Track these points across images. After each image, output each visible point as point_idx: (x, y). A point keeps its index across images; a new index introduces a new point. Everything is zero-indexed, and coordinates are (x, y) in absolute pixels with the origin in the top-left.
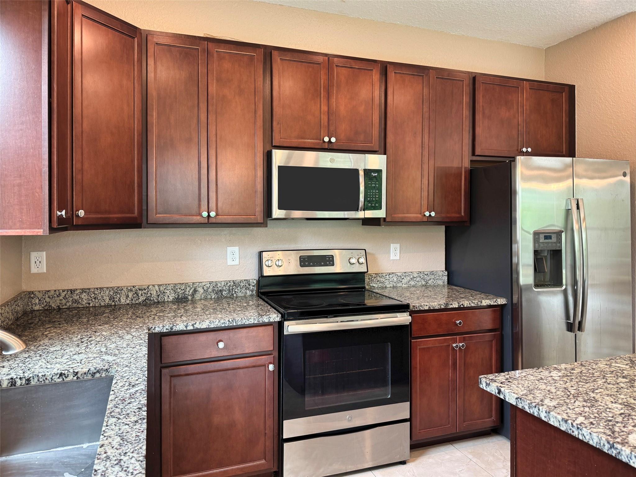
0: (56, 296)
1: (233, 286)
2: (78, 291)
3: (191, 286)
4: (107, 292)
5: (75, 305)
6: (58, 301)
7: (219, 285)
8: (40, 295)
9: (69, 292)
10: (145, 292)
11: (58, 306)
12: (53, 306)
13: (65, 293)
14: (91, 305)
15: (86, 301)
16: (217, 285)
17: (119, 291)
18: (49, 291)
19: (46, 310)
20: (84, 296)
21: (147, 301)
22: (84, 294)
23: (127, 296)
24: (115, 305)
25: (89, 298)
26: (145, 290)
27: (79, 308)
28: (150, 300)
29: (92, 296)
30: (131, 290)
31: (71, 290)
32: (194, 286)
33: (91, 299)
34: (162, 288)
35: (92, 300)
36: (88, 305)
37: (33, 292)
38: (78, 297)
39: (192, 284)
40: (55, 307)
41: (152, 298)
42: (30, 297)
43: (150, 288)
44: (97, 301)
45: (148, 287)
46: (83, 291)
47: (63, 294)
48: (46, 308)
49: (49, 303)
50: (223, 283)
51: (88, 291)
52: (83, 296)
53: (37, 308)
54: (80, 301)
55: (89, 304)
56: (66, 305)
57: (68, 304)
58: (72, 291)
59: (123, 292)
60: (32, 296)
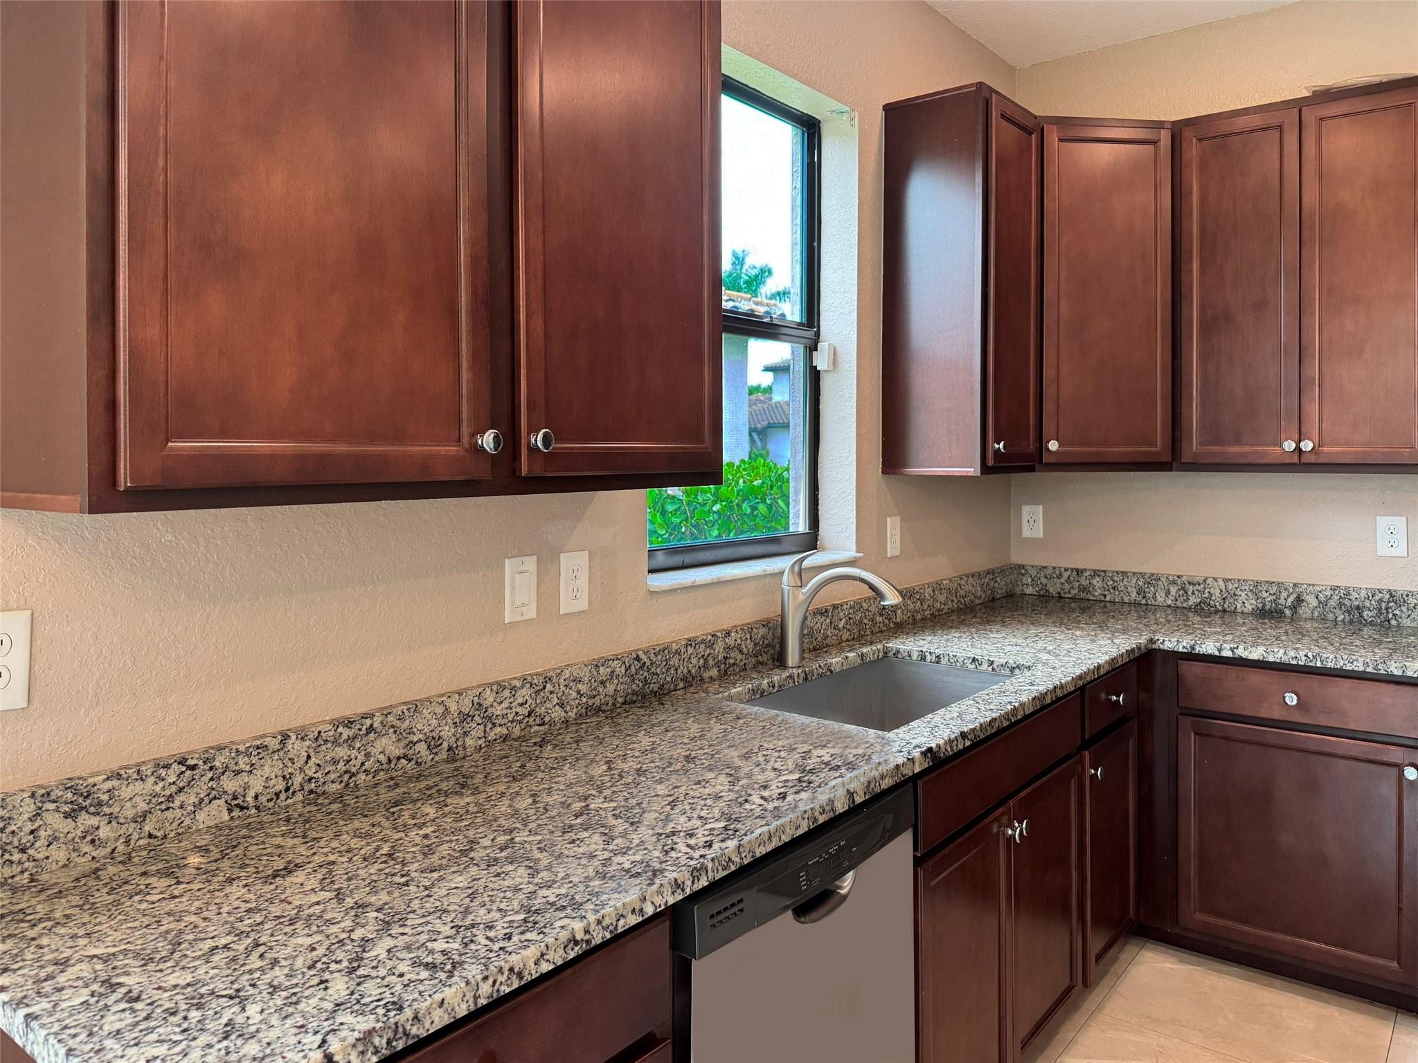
0: (1055, 576)
1: (1389, 602)
2: (1087, 574)
3: (1291, 590)
4: (1134, 580)
5: (1083, 595)
6: (1058, 585)
7: (1354, 595)
8: (1033, 573)
9: (1075, 573)
10: (1199, 588)
11: (1059, 593)
12: (1051, 591)
13: (1069, 573)
14: (1108, 598)
15: (1100, 591)
16: (1348, 594)
17: (1154, 582)
18: (1045, 568)
19: (1041, 596)
20: (1097, 582)
21: (1203, 606)
22: (1097, 579)
23: (1168, 593)
24: (1147, 605)
25: (1105, 586)
26: (1199, 584)
27: (1089, 600)
28: (1209, 605)
29: (1109, 584)
30: (1174, 583)
31: (1077, 570)
32: (1297, 589)
33: (1107, 588)
34: (1230, 587)
35: (1109, 590)
36: (1103, 599)
37: (1023, 566)
38: (1088, 582)
39: (1291, 585)
40: (1054, 593)
41: (1211, 602)
42: (1020, 573)
43: (1208, 582)
44: (1117, 593)
45: (1205, 581)
46: (1096, 573)
47: (1066, 575)
48: (1042, 593)
49: (1046, 585)
50: (1363, 593)
51: (1102, 574)
52: (1095, 582)
53: (1029, 591)
54: (1091, 589)
55: (1105, 596)
56: (1069, 592)
57: (1072, 592)
58: (1079, 572)
59: (1160, 583)
60: (1023, 571)
